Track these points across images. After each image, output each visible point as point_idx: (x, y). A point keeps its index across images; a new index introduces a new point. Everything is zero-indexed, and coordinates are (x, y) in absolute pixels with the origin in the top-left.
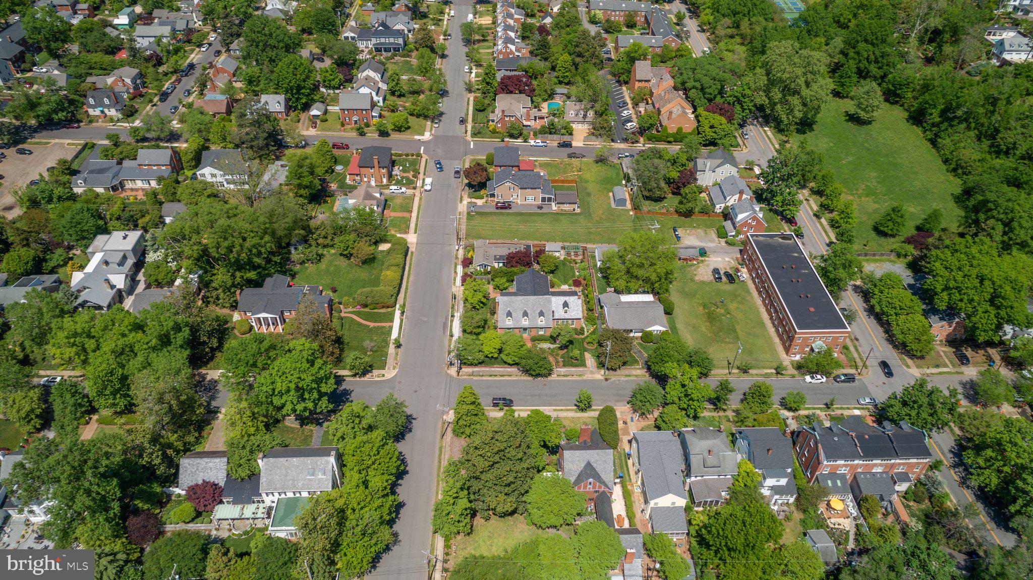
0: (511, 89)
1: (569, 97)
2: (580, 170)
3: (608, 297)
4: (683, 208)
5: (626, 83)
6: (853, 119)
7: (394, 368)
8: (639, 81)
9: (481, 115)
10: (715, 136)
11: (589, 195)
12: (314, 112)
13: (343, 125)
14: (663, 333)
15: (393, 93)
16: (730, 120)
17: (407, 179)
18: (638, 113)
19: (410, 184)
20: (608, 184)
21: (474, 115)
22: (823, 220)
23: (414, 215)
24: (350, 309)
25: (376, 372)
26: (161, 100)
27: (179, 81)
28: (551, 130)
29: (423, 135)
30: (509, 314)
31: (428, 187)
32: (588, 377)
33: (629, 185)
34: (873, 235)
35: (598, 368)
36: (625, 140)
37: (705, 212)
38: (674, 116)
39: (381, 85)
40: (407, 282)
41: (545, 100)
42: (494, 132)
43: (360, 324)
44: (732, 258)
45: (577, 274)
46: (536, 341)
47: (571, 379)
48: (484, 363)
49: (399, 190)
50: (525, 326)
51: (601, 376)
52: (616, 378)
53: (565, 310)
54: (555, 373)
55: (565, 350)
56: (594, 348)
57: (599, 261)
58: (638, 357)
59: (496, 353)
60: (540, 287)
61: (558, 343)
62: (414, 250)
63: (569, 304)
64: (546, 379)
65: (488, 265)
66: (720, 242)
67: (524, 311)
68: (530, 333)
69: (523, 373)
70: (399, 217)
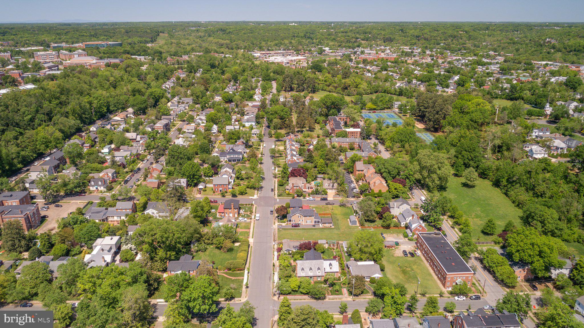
0: (296, 175)
1: (324, 179)
2: (333, 209)
3: (351, 263)
4: (385, 224)
5: (352, 173)
6: (465, 185)
7: (246, 297)
8: (358, 171)
9: (281, 187)
10: (398, 193)
11: (338, 220)
12: (200, 186)
13: (214, 192)
14: (380, 278)
15: (238, 178)
16: (404, 186)
17: (247, 215)
18: (359, 185)
19: (249, 217)
20: (347, 215)
21: (278, 188)
22: (456, 229)
23: (251, 230)
24: (222, 271)
25: (236, 299)
26: (124, 183)
27: (133, 175)
28: (317, 192)
29: (253, 196)
30: (303, 269)
31: (257, 218)
32: (344, 299)
33: (357, 215)
34: (482, 235)
35: (349, 295)
36: (354, 197)
37: (396, 226)
38: (376, 184)
39: (232, 175)
40: (250, 259)
41: (313, 181)
42: (289, 194)
43: (227, 278)
44: (412, 246)
45: (335, 254)
46: (317, 283)
47: (336, 300)
48: (291, 294)
49: (243, 219)
50: (311, 276)
51: (351, 299)
52: (358, 300)
53: (330, 267)
54: (328, 298)
55: (332, 288)
56: (346, 287)
57: (345, 248)
58: (369, 290)
59: (297, 288)
60: (317, 257)
61: (328, 284)
62: (252, 245)
63: (332, 264)
64: (323, 301)
65: (290, 250)
66: (405, 239)
67: (310, 267)
68: (313, 279)
69: (311, 298)
70: (244, 231)
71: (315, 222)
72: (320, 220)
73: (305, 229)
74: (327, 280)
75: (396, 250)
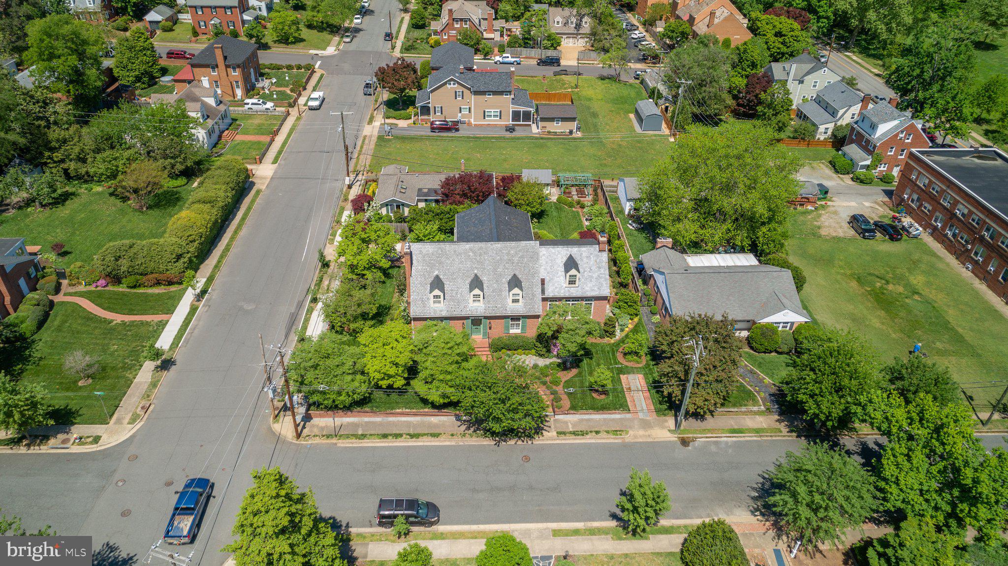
2: (577, 87)
3: (660, 259)
5: (632, 8)
7: (133, 421)
9: (417, 31)
11: (595, 115)
12: (154, 17)
14: (798, 328)
17: (282, 93)
18: (654, 33)
19: (285, 100)
20: (625, 103)
21: (408, 32)
23: (280, 139)
24: (82, 288)
29: (323, 49)
30: (437, 284)
31: (315, 104)
32: (636, 435)
33: (661, 102)
36: (644, 59)
37: (801, 137)
38: (716, 21)
40: (232, 238)
44: (876, 203)
45: (587, 223)
46: (504, 350)
47: (593, 441)
48: (370, 405)
49: (260, 104)
50: (475, 314)
51: (669, 434)
52: (707, 437)
53: (570, 276)
54: (553, 426)
55: (574, 371)
56: (640, 366)
57: (629, 200)
58: (751, 386)
59: (399, 378)
60: (510, 230)
61: (555, 353)
62: (263, 187)
63: (579, 262)
64: (530, 442)
65: (403, 205)
66: (842, 179)
67: (473, 276)
68: (488, 330)
69: (468, 428)
70: (250, 141)
72: (532, 110)
73: (476, 139)
74: (554, 337)
75: (820, 215)
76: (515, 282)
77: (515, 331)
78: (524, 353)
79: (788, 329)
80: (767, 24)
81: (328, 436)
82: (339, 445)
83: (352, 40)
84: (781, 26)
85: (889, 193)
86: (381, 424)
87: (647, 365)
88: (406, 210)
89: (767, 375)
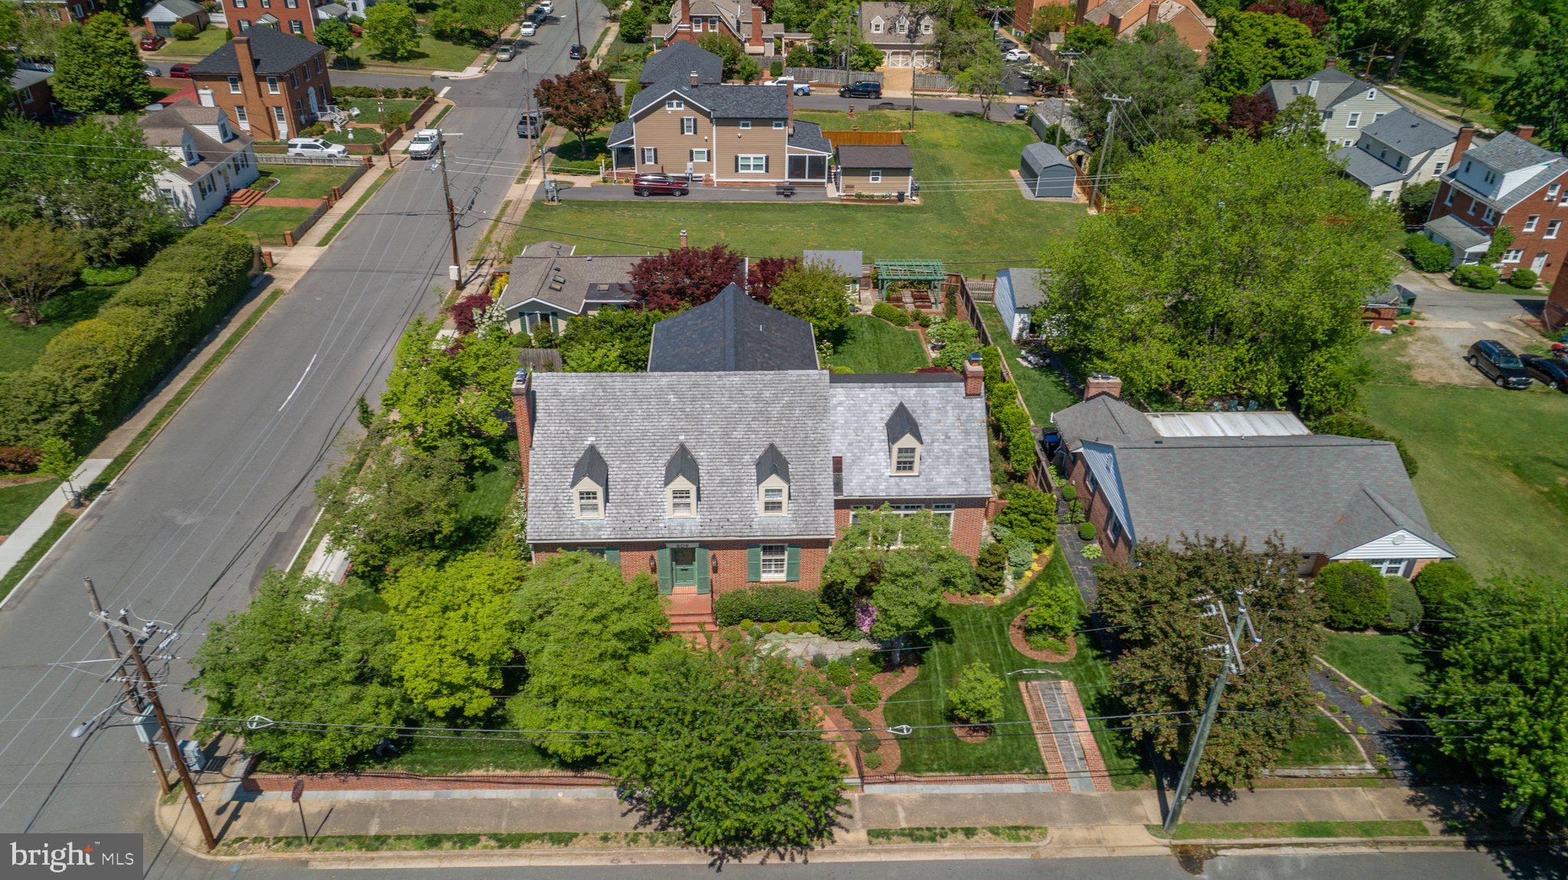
3: (1097, 419)
9: (632, 48)
11: (944, 170)
12: (162, 14)
17: (367, 132)
19: (368, 141)
20: (1001, 153)
21: (614, 48)
23: (344, 205)
29: (458, 71)
30: (591, 464)
31: (421, 147)
32: (1068, 840)
33: (1071, 147)
36: (1029, 92)
44: (1509, 322)
45: (934, 355)
46: (746, 622)
47: (958, 856)
48: (408, 757)
49: (317, 147)
50: (677, 535)
51: (1148, 838)
52: (1243, 846)
53: (901, 450)
54: (858, 815)
55: (911, 673)
56: (1065, 659)
57: (1019, 310)
58: (1331, 710)
59: (479, 692)
60: (768, 351)
61: (865, 629)
62: (288, 286)
63: (920, 421)
64: (799, 859)
65: (556, 313)
66: (1431, 281)
67: (675, 448)
68: (711, 575)
69: (646, 820)
70: (283, 208)
71: (797, 166)
72: (828, 156)
73: (720, 207)
74: (864, 590)
75: (1405, 345)
76: (772, 463)
77: (773, 576)
78: (793, 629)
79: (1400, 574)
80: (1251, 26)
81: (290, 842)
82: (317, 865)
83: (512, 58)
84: (1277, 29)
85: (1534, 307)
86: (429, 808)
87: (1081, 659)
88: (562, 325)
89: (1367, 685)
